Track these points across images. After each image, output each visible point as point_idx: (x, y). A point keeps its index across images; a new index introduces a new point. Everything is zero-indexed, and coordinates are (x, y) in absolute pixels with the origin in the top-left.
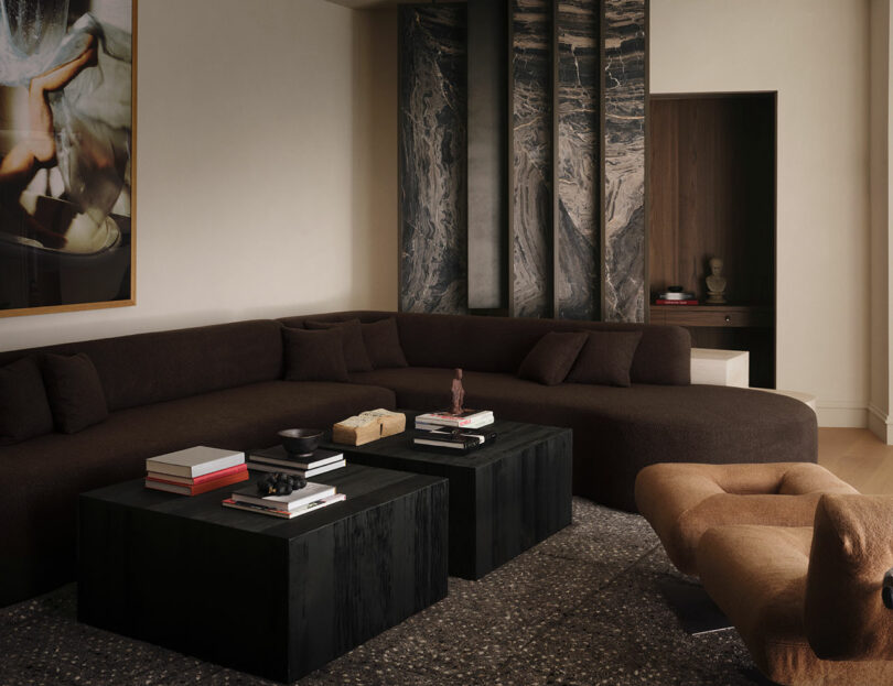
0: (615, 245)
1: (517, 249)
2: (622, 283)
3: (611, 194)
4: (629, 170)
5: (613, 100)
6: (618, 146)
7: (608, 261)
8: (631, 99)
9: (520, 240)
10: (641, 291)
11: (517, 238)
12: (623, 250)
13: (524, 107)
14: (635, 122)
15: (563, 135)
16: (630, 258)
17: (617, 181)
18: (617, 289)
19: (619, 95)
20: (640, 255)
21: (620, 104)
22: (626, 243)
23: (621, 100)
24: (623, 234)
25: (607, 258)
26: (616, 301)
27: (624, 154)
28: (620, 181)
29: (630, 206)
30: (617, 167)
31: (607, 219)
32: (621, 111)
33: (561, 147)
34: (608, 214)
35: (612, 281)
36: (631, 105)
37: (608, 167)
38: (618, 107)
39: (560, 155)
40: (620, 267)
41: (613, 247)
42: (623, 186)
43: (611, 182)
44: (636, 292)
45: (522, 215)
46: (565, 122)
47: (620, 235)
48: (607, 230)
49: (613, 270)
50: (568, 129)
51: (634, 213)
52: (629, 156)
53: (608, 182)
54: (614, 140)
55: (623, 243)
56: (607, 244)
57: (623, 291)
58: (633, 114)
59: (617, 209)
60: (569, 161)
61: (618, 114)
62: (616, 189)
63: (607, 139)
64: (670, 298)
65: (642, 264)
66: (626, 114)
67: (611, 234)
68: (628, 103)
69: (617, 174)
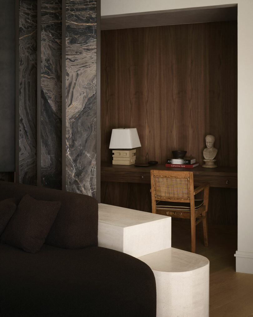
0: (73, 126)
1: (21, 128)
2: (79, 155)
3: (70, 85)
4: (85, 65)
5: (72, 10)
6: (75, 46)
7: (68, 139)
8: (86, 9)
9: (24, 121)
10: (94, 162)
11: (22, 120)
12: (79, 129)
13: (27, 22)
14: (89, 27)
15: (44, 40)
16: (85, 135)
17: (75, 74)
18: (75, 161)
19: (77, 6)
20: (93, 133)
21: (78, 13)
22: (83, 124)
23: (78, 10)
24: (79, 117)
25: (67, 136)
26: (74, 171)
27: (81, 53)
28: (77, 75)
29: (85, 94)
30: (75, 63)
31: (67, 104)
32: (78, 19)
33: (43, 49)
34: (68, 101)
35: (71, 154)
36: (86, 14)
37: (68, 63)
38: (76, 16)
39: (42, 56)
40: (77, 143)
41: (72, 128)
42: (80, 79)
43: (70, 75)
44: (90, 163)
45: (25, 103)
46: (46, 31)
47: (77, 118)
48: (67, 114)
49: (72, 146)
50: (48, 36)
51: (89, 99)
52: (84, 54)
53: (68, 75)
54: (73, 42)
55: (79, 124)
56: (67, 124)
57: (80, 163)
58: (88, 21)
59: (75, 97)
60: (49, 60)
61: (76, 21)
62: (74, 81)
63: (67, 40)
64: (174, 163)
65: (95, 141)
66: (82, 21)
67: (70, 117)
68: (83, 13)
69: (75, 69)
